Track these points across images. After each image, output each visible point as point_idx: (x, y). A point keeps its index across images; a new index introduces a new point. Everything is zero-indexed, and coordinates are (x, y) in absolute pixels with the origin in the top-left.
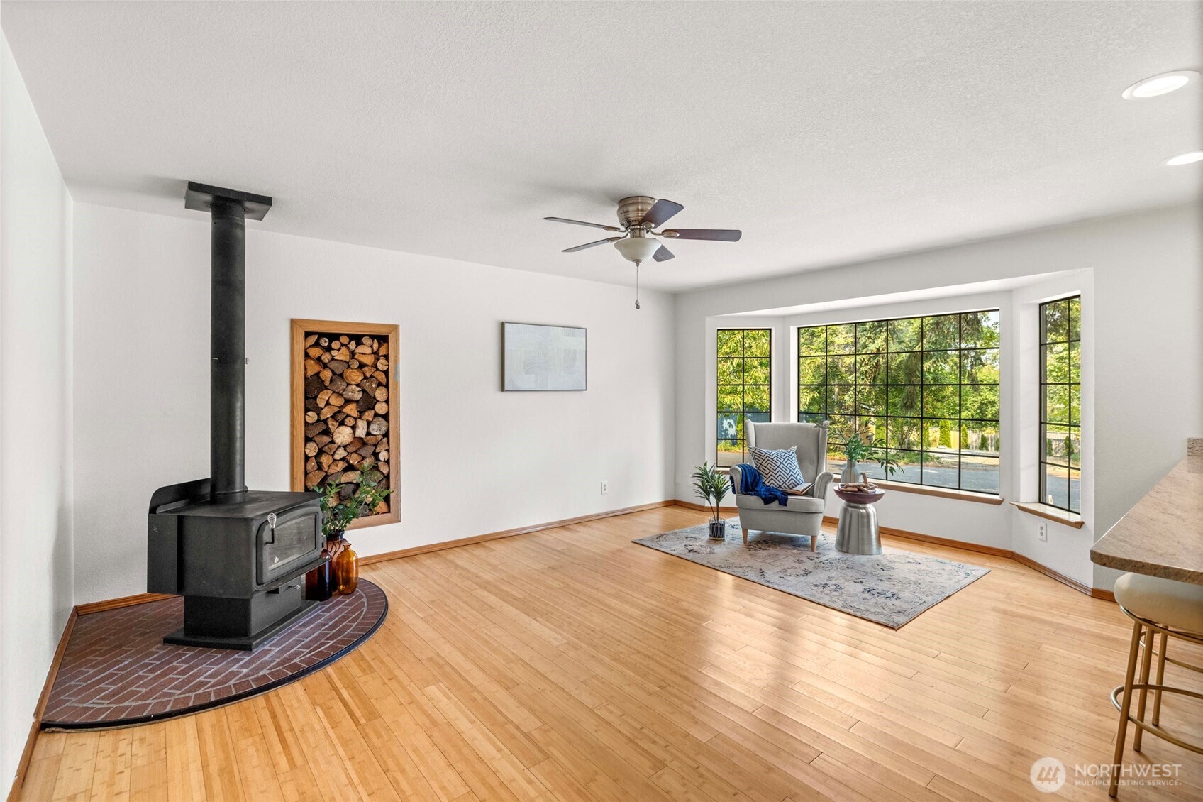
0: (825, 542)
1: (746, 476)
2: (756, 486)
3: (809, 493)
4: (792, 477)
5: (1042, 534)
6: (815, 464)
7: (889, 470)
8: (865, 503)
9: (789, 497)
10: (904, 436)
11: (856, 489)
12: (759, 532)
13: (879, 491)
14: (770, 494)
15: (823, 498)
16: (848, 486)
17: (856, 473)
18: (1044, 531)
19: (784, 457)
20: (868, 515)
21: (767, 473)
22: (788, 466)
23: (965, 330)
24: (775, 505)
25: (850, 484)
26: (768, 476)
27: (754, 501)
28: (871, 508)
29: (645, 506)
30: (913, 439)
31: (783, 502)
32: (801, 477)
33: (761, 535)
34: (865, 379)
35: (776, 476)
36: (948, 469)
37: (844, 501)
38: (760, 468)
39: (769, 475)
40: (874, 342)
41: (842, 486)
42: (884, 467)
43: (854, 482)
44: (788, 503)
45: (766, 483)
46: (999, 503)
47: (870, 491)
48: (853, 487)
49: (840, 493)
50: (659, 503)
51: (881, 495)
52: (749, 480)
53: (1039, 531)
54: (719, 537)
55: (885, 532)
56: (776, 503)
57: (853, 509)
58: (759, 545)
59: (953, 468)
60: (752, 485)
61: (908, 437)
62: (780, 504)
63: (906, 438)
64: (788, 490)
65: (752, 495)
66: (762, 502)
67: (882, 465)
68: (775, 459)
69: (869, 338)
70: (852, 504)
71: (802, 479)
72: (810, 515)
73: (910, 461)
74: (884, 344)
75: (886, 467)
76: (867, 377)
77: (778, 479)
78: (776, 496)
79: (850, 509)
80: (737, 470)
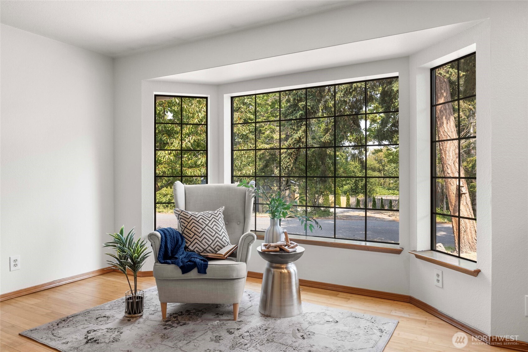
0: (249, 304)
1: (166, 242)
2: (177, 253)
3: (233, 255)
4: (217, 239)
5: (438, 281)
6: (242, 225)
7: (308, 227)
8: (287, 263)
9: (210, 263)
10: (316, 200)
11: (278, 249)
12: (178, 304)
13: (300, 249)
14: (190, 261)
15: (246, 261)
16: (270, 246)
17: (278, 232)
18: (440, 279)
19: (210, 219)
20: (289, 274)
21: (191, 236)
22: (214, 228)
23: (352, 126)
24: (194, 273)
25: (272, 244)
26: (191, 240)
27: (172, 270)
28: (292, 267)
29: (77, 276)
30: (321, 202)
31: (203, 269)
32: (227, 239)
33: (181, 306)
34: (291, 159)
35: (200, 239)
36: (341, 220)
37: (268, 262)
38: (185, 232)
39: (194, 238)
40: (297, 133)
41: (265, 246)
42: (304, 224)
43: (277, 241)
44: (207, 270)
45: (190, 247)
46: (398, 252)
47: (291, 250)
48: (276, 247)
49: (263, 253)
50: (93, 272)
51: (301, 253)
52: (169, 246)
53: (436, 278)
54: (135, 313)
55: (305, 284)
56: (195, 271)
57: (275, 270)
58: (180, 318)
59: (343, 219)
60: (172, 251)
61: (318, 201)
62: (199, 272)
63: (317, 201)
64: (210, 255)
65: (169, 264)
66: (180, 271)
67: (302, 222)
68: (200, 221)
69: (294, 129)
70: (274, 265)
71: (228, 241)
72: (231, 281)
73: (319, 216)
74: (304, 135)
75: (306, 225)
76: (291, 157)
77: (203, 242)
78: (195, 262)
79: (272, 270)
80: (155, 235)
